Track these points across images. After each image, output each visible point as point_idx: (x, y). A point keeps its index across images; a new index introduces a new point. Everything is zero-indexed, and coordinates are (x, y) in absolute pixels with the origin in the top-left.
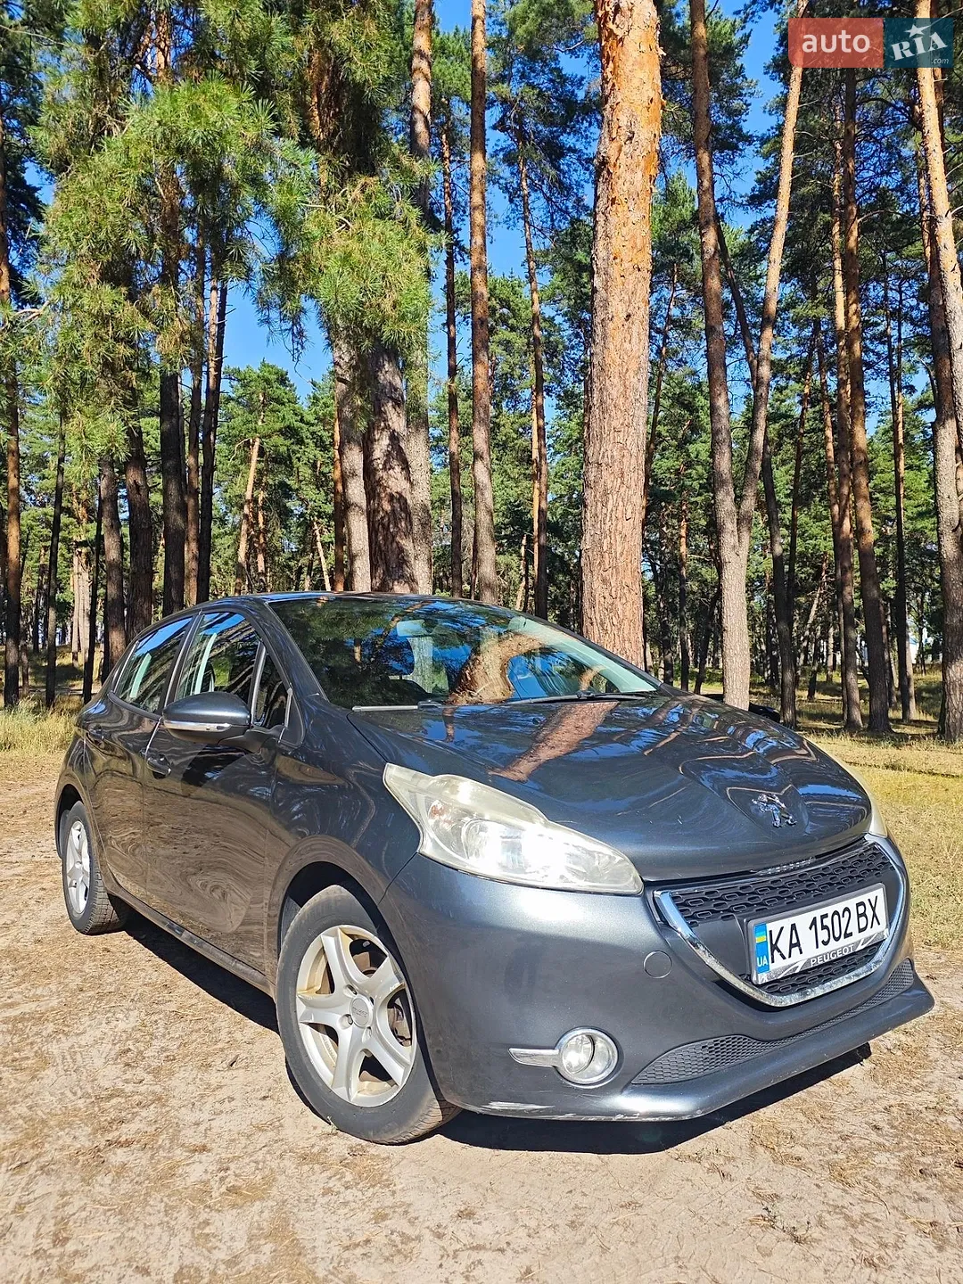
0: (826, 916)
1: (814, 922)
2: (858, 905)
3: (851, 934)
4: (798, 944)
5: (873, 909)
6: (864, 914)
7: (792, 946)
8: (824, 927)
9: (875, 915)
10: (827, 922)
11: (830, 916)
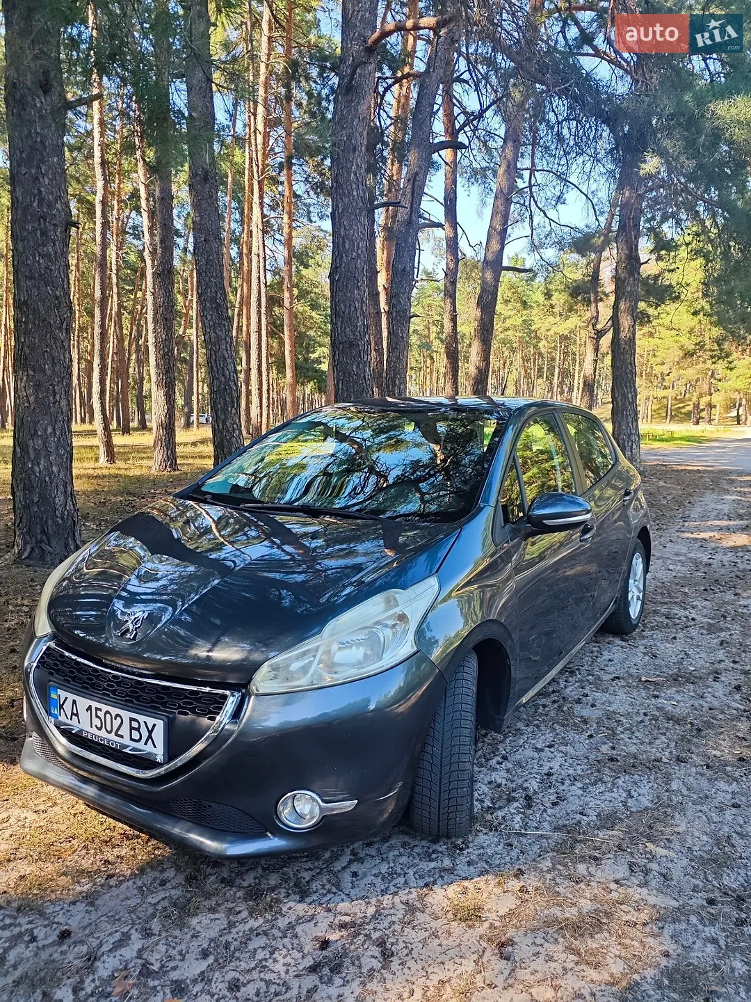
0: (100, 710)
1: (89, 708)
2: (132, 719)
3: (122, 737)
4: (77, 715)
5: (150, 732)
6: (138, 729)
7: (73, 714)
8: (97, 716)
9: (150, 737)
10: (101, 714)
11: (104, 711)
